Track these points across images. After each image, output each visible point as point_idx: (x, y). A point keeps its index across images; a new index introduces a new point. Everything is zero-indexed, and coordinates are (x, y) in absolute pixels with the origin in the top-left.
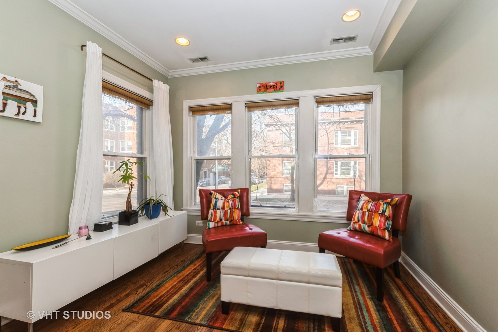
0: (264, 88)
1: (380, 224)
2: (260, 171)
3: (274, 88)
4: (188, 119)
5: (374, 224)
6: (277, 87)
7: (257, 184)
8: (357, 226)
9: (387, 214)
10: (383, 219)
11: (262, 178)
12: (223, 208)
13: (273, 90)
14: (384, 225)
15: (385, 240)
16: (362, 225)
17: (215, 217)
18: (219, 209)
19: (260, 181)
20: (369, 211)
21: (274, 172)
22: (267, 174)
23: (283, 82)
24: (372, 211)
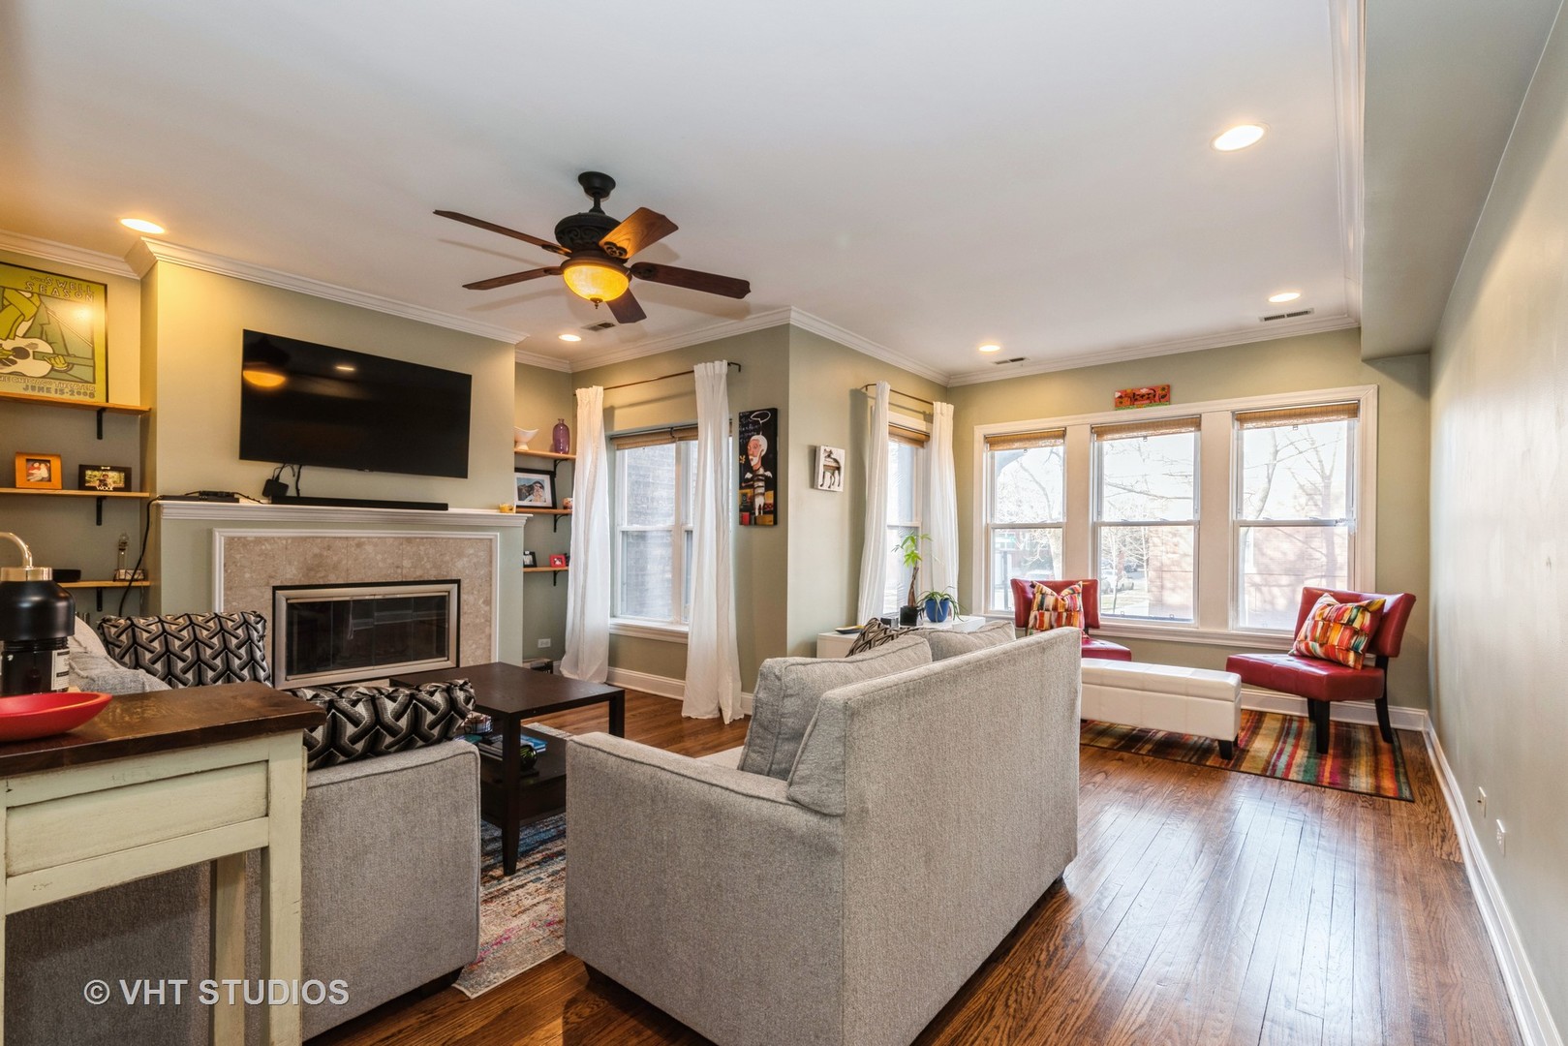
0: (1131, 399)
1: (1341, 641)
2: (1123, 549)
3: (1148, 398)
4: (982, 455)
5: (1330, 641)
6: (1154, 396)
7: (1112, 591)
8: (1303, 647)
9: (1357, 625)
10: (1348, 633)
11: (1130, 575)
12: (1055, 608)
13: (1148, 401)
14: (1349, 643)
15: (1349, 667)
16: (1311, 643)
17: (1042, 622)
18: (1047, 610)
19: (1125, 581)
20: (1324, 619)
21: (1174, 553)
22: (1148, 560)
23: (1169, 386)
24: (1329, 621)
